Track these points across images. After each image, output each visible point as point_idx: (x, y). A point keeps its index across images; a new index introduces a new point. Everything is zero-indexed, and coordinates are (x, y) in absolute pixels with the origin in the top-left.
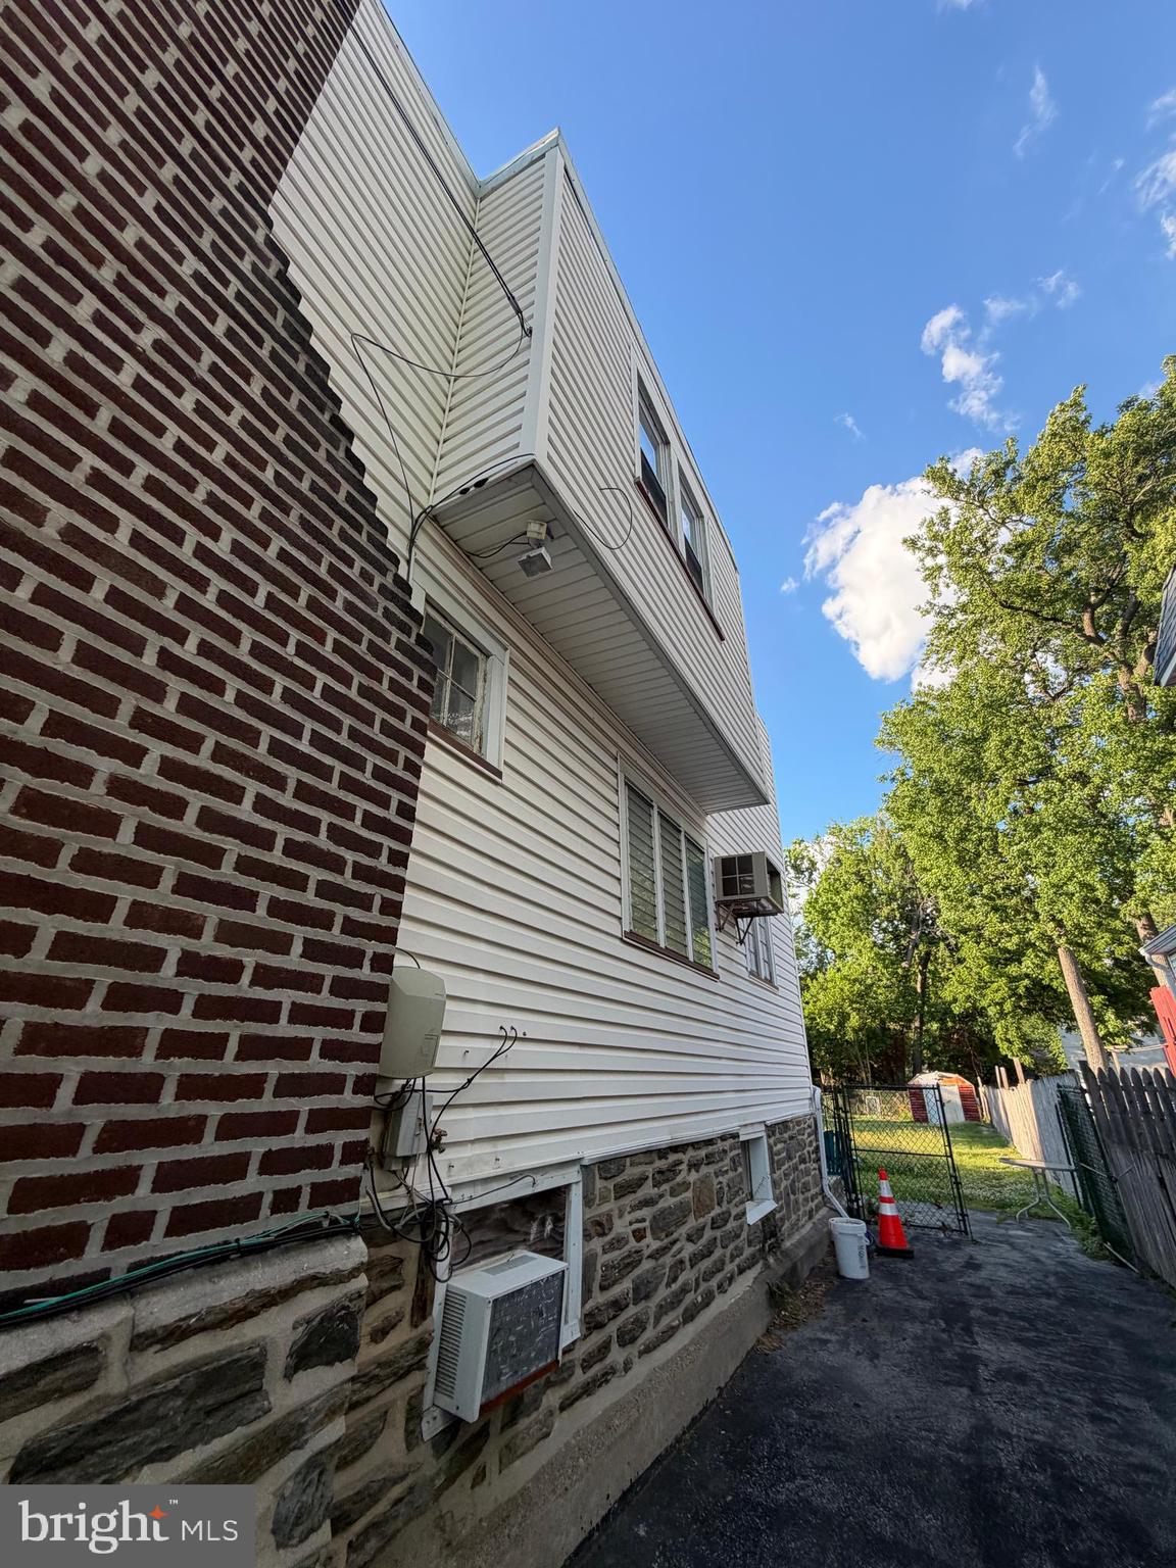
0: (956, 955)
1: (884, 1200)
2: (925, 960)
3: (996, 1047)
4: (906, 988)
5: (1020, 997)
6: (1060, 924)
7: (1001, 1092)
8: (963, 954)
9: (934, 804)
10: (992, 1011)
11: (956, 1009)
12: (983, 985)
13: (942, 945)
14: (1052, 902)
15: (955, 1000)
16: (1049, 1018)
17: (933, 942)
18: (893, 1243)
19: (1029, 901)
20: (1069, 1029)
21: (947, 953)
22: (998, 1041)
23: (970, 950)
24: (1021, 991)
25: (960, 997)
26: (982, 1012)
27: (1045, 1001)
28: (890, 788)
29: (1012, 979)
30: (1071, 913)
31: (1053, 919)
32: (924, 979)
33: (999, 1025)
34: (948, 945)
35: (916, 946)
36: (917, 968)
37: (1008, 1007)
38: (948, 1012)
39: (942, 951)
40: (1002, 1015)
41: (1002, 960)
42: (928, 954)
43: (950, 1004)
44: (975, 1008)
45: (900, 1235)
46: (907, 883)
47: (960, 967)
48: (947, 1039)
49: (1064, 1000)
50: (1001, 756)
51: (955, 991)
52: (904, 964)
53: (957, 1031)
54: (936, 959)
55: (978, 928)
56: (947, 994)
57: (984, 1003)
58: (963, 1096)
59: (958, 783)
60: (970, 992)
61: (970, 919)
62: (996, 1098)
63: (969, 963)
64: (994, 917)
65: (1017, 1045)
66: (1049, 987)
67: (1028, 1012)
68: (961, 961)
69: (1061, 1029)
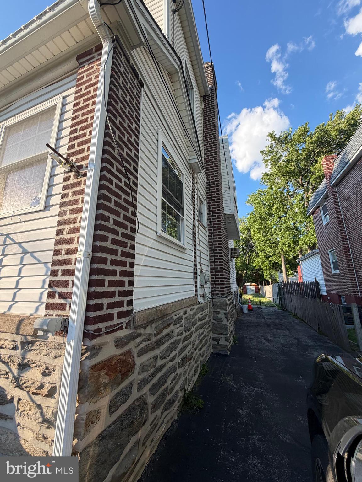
0: (258, 255)
1: (249, 303)
2: (249, 256)
3: (264, 277)
4: (244, 263)
5: (271, 265)
6: (282, 250)
7: (264, 287)
8: (259, 255)
9: (259, 221)
10: (264, 269)
11: (256, 268)
12: (263, 262)
13: (254, 252)
14: (282, 246)
15: (256, 266)
16: (277, 270)
17: (252, 252)
18: (250, 309)
19: (277, 245)
20: (281, 273)
21: (255, 255)
22: (264, 275)
23: (261, 254)
24: (271, 264)
25: (257, 265)
26: (262, 269)
27: (276, 266)
28: (249, 216)
29: (270, 261)
30: (285, 248)
31: (281, 249)
32: (249, 260)
33: (265, 272)
34: (256, 253)
35: (248, 253)
36: (247, 258)
37: (268, 267)
38: (254, 269)
39: (254, 254)
40: (266, 269)
41: (267, 256)
42: (251, 255)
43: (255, 267)
44: (260, 268)
45: (251, 307)
46: (248, 237)
47: (258, 258)
48: (252, 275)
49: (280, 266)
50: (276, 211)
51: (256, 264)
52: (244, 257)
53: (255, 273)
54: (252, 256)
55: (265, 250)
56: (254, 264)
57: (262, 267)
58: (255, 288)
59: (266, 216)
60: (260, 264)
61: (263, 248)
62: (263, 288)
63: (260, 257)
64: (269, 248)
65: (269, 276)
66: (278, 263)
67: (272, 268)
68: (258, 256)
69: (278, 273)
